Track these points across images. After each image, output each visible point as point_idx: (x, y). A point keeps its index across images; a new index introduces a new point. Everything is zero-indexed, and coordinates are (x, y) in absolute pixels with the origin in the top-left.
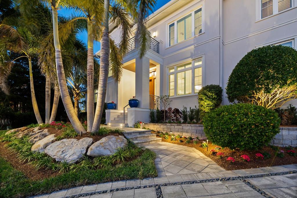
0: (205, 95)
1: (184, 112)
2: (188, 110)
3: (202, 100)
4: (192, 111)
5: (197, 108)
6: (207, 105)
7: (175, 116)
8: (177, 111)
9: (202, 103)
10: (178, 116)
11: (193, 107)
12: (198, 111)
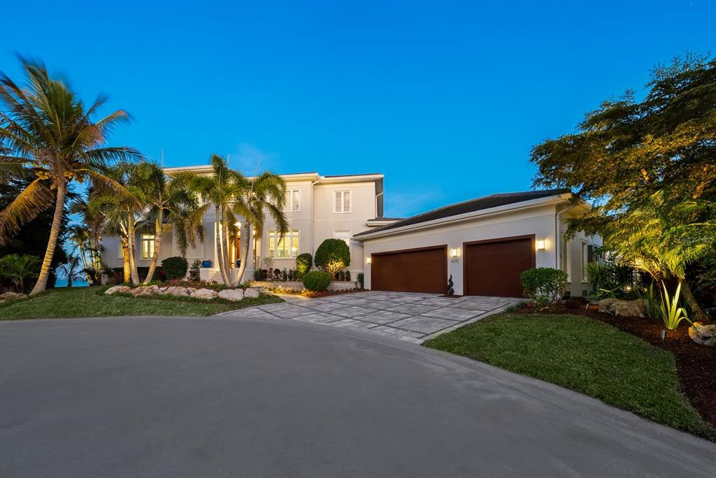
0: (302, 261)
1: (284, 272)
2: (288, 270)
3: (299, 264)
4: (291, 271)
5: (296, 269)
6: (302, 268)
7: (276, 275)
8: (277, 271)
9: (299, 266)
10: (279, 275)
11: (292, 269)
12: (296, 272)
